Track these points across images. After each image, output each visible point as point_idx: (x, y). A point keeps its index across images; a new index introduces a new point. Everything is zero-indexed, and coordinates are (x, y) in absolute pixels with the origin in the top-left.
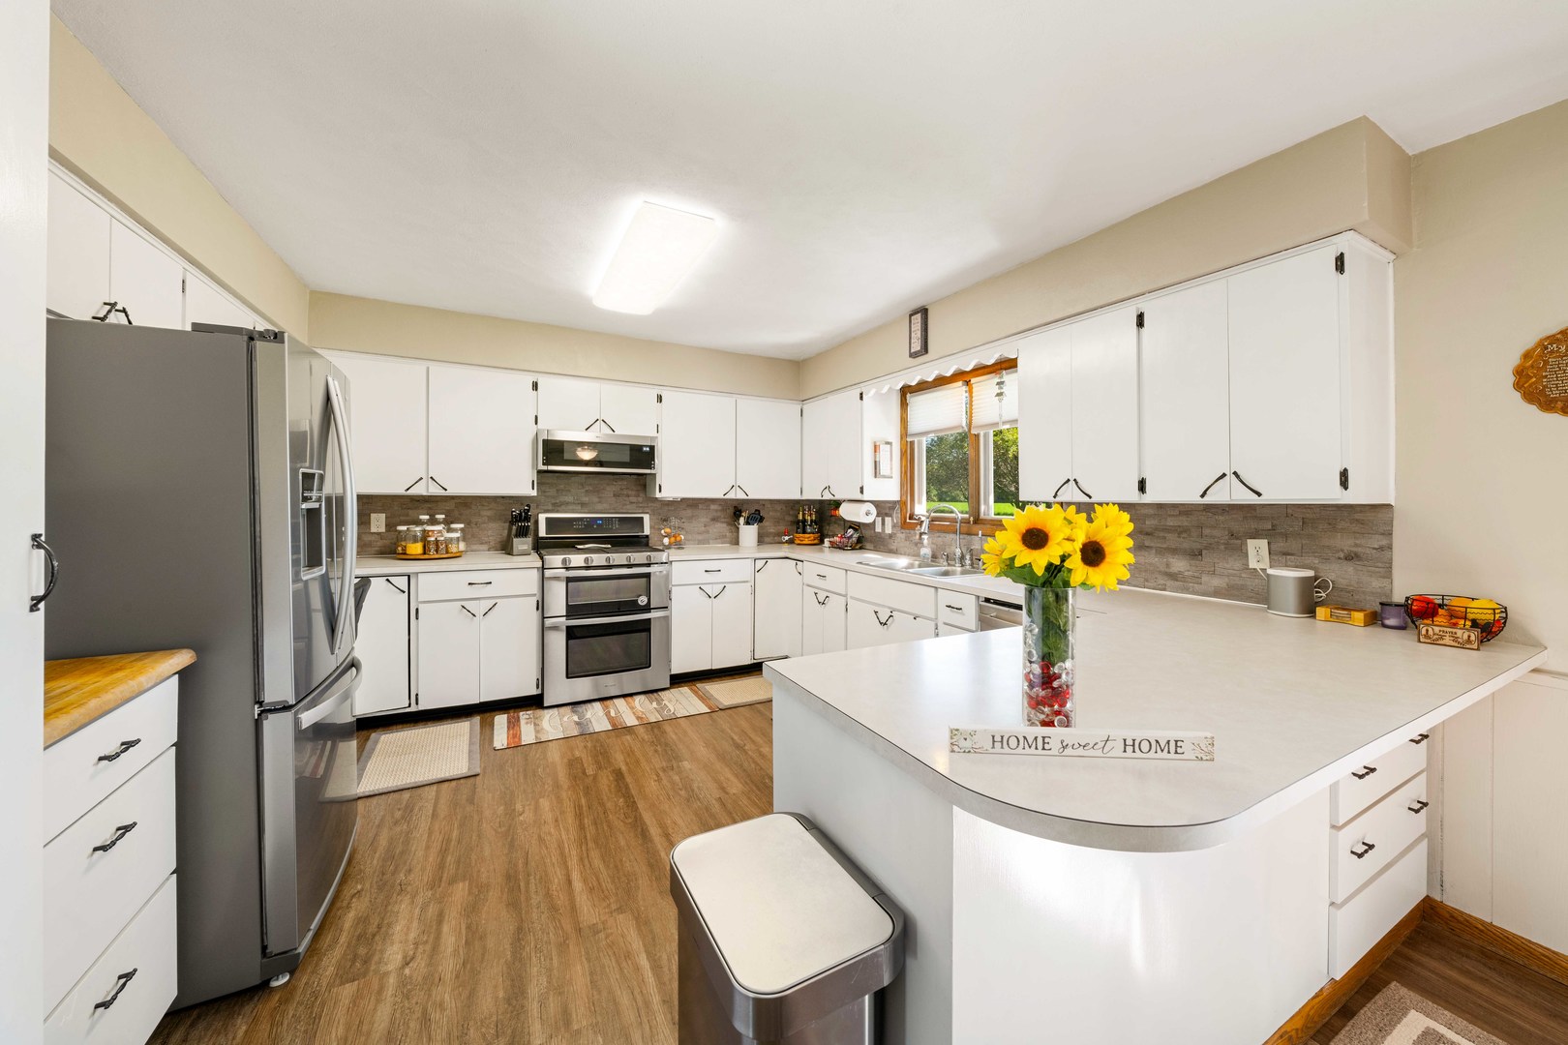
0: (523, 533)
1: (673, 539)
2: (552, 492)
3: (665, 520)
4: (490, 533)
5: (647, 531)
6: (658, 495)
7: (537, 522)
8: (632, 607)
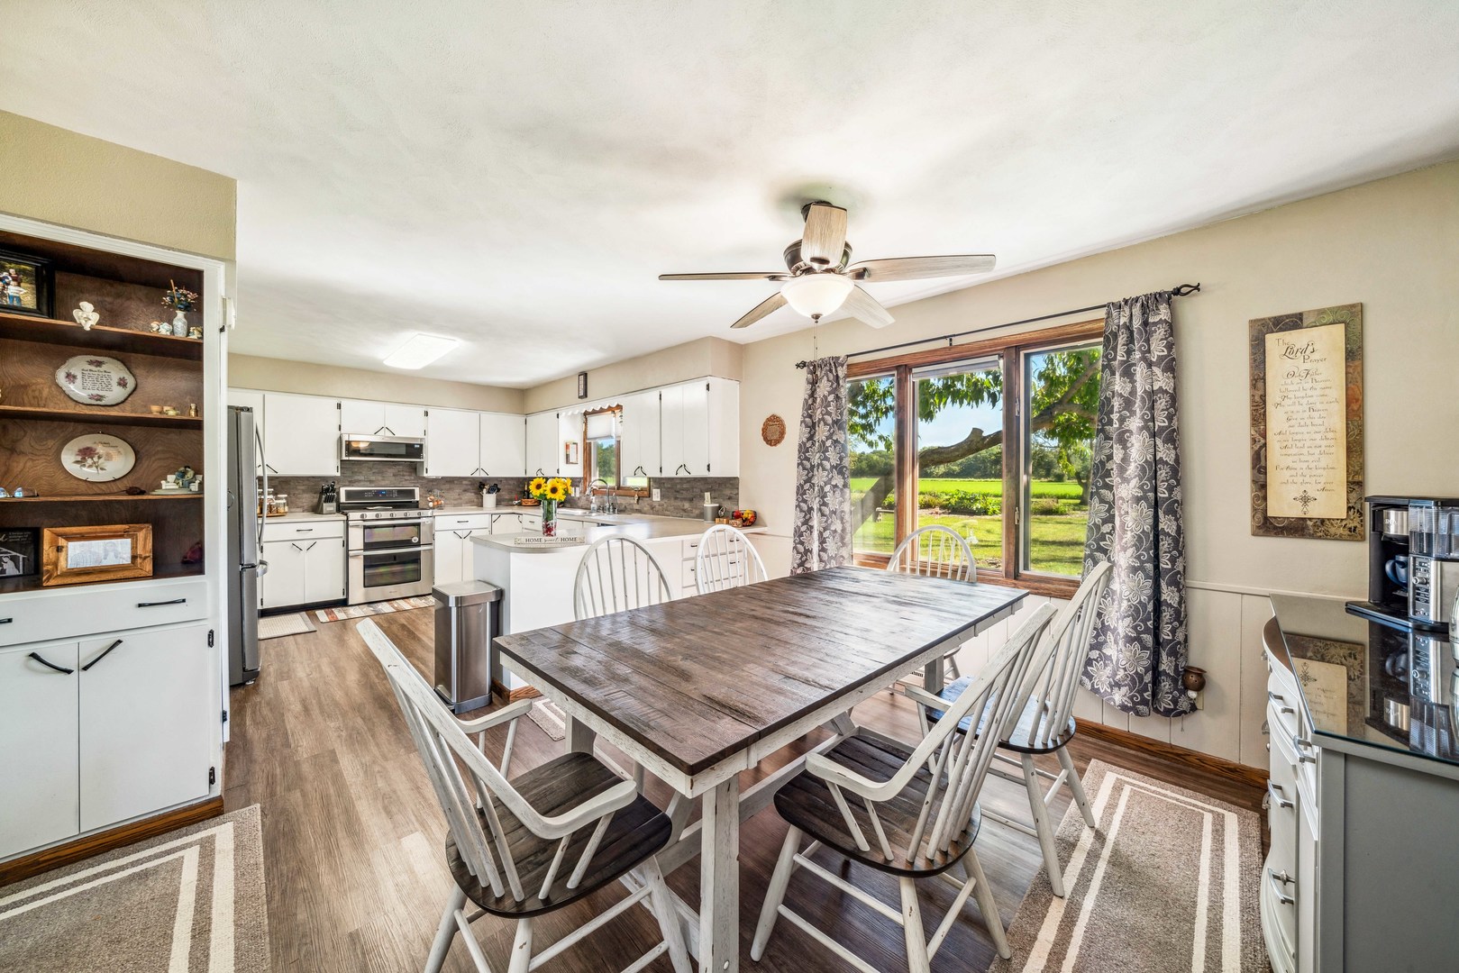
0: (329, 500)
1: (436, 503)
2: (348, 474)
3: (431, 491)
4: (304, 500)
5: (417, 498)
6: (425, 475)
7: (338, 493)
8: (407, 543)
